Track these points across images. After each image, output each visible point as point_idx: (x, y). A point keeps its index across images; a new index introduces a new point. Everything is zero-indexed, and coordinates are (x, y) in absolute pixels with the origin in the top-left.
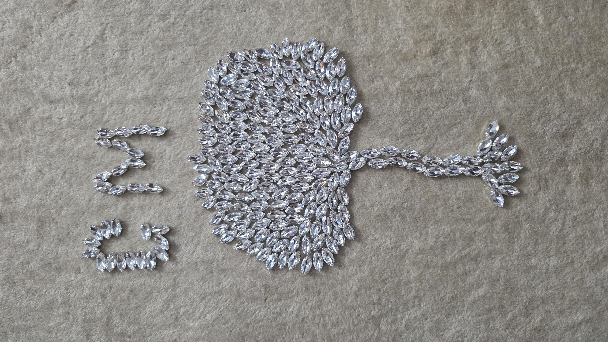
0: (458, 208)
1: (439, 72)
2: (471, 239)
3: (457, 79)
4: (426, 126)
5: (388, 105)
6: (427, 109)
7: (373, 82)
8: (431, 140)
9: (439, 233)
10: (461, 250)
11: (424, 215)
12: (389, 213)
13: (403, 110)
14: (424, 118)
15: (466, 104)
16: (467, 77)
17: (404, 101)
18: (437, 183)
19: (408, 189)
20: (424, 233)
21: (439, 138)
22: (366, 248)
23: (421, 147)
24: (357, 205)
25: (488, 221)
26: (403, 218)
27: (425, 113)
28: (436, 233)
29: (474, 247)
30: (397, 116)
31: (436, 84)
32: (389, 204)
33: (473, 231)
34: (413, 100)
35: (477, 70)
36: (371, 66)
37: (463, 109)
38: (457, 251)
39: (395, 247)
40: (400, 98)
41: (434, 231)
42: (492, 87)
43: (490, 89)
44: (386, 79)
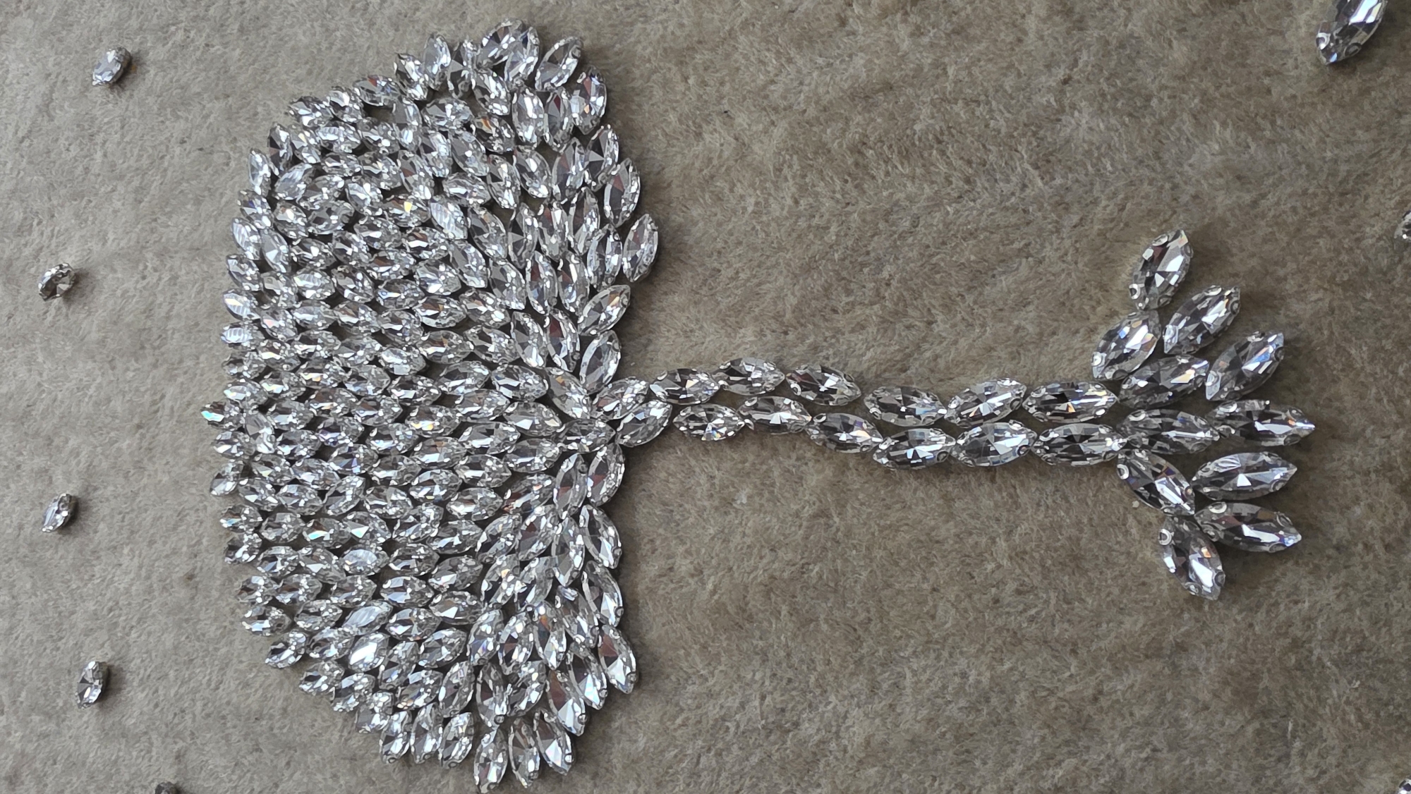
0: (1018, 592)
1: (936, 64)
2: (1083, 724)
3: (1009, 83)
4: (885, 274)
5: (750, 209)
6: (888, 213)
7: (699, 135)
8: (908, 327)
9: (944, 687)
10: (1037, 766)
11: (882, 615)
12: (755, 602)
13: (802, 223)
14: (878, 245)
15: (1047, 176)
16: (1048, 67)
17: (803, 189)
18: (934, 492)
19: (823, 513)
20: (885, 686)
21: (940, 318)
22: (679, 721)
23: (869, 355)
24: (650, 569)
25: (1153, 651)
26: (806, 622)
27: (882, 225)
28: (935, 686)
29: (1094, 757)
30: (781, 248)
31: (926, 111)
32: (756, 568)
33: (1089, 692)
34: (838, 184)
35: (1093, 34)
36: (691, 81)
37: (1038, 200)
38: (1018, 767)
39: (780, 726)
40: (791, 182)
41: (924, 678)
42: (1165, 94)
43: (1154, 103)
44: (741, 119)
